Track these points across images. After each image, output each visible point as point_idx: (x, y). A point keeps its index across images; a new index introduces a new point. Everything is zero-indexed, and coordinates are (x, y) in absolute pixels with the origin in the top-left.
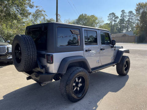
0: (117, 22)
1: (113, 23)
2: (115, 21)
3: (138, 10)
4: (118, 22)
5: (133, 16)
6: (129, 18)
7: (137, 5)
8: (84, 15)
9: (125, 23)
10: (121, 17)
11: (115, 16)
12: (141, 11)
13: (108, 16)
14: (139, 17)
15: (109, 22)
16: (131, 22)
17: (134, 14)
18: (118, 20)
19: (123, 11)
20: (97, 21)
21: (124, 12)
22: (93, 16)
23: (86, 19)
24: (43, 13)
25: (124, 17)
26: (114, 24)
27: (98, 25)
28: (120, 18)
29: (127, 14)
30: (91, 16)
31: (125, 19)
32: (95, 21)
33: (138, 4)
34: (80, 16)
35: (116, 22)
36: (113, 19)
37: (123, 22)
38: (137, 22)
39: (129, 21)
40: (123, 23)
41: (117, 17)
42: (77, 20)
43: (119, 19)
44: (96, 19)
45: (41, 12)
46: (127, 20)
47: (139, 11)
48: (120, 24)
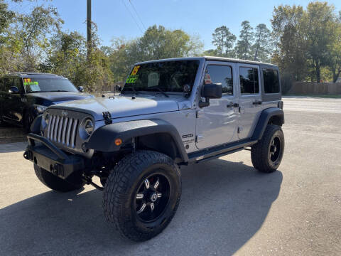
0: (233, 48)
1: (224, 49)
2: (228, 45)
3: (276, 22)
4: (236, 48)
5: (266, 36)
6: (258, 41)
7: (275, 10)
8: (158, 28)
9: (250, 50)
10: (241, 36)
11: (228, 33)
12: (284, 24)
13: (213, 34)
14: (279, 38)
15: (215, 48)
16: (262, 49)
17: (268, 31)
18: (235, 44)
19: (245, 23)
20: (188, 44)
21: (249, 26)
22: (179, 32)
23: (162, 38)
24: (53, 16)
25: (248, 38)
26: (227, 51)
27: (189, 52)
28: (239, 39)
29: (255, 31)
30: (175, 32)
31: (249, 41)
32: (184, 43)
33: (277, 8)
34: (149, 30)
35: (231, 49)
36: (225, 40)
37: (246, 48)
38: (275, 49)
39: (257, 46)
40: (246, 51)
41: (233, 38)
42: (142, 39)
43: (236, 42)
44: (187, 39)
46: (253, 43)
47: (279, 25)
48: (238, 52)
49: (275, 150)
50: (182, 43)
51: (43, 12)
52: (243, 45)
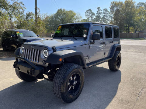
0: (94, 19)
1: (90, 19)
2: (92, 17)
3: (112, 8)
4: (95, 18)
5: (107, 14)
6: (104, 15)
7: (111, 3)
8: (62, 10)
9: (101, 20)
10: (97, 14)
11: (91, 12)
12: (115, 9)
13: (85, 13)
14: (112, 15)
15: (86, 18)
16: (106, 19)
17: (108, 12)
18: (94, 17)
19: (98, 8)
20: (75, 17)
21: (100, 9)
22: (71, 12)
23: (64, 14)
24: (21, 5)
25: (100, 14)
26: (91, 20)
27: (76, 20)
28: (96, 15)
29: (103, 12)
31: (100, 16)
32: (74, 17)
33: (112, 2)
34: (59, 11)
35: (93, 19)
36: (90, 15)
37: (99, 18)
38: (111, 19)
39: (104, 17)
40: (99, 20)
41: (94, 14)
42: (55, 14)
43: (95, 16)
44: (75, 15)
45: (19, 4)
46: (102, 16)
47: (113, 9)
48: (96, 20)
49: (118, 62)
50: (73, 16)
51: (18, 4)
52: (98, 18)
